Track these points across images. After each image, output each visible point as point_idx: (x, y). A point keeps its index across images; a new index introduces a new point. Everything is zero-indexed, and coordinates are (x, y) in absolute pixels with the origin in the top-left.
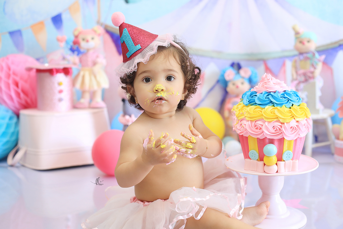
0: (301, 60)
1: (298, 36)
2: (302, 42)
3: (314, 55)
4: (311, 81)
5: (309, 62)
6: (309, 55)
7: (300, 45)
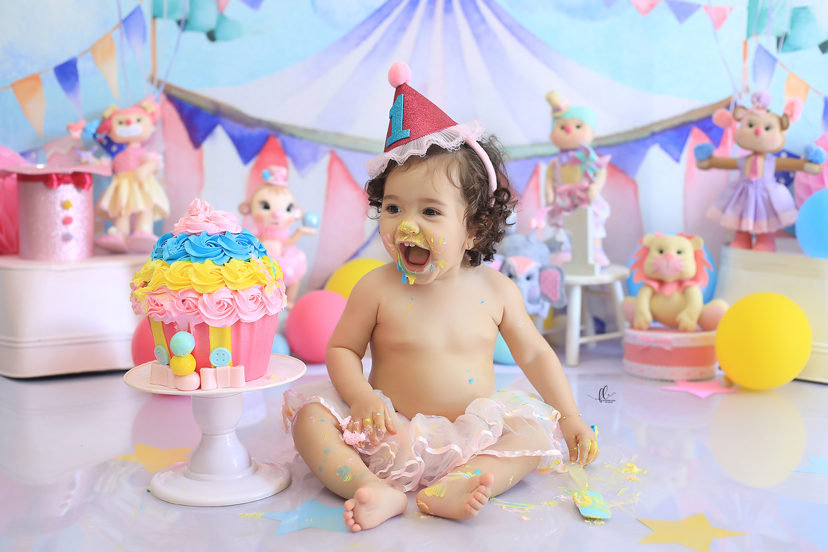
0: (563, 165)
1: (558, 114)
2: (565, 128)
3: (587, 153)
4: (582, 207)
5: (578, 170)
6: (579, 155)
7: (561, 134)
